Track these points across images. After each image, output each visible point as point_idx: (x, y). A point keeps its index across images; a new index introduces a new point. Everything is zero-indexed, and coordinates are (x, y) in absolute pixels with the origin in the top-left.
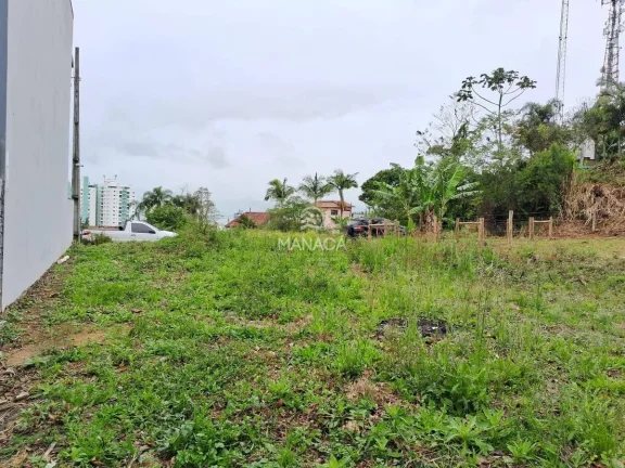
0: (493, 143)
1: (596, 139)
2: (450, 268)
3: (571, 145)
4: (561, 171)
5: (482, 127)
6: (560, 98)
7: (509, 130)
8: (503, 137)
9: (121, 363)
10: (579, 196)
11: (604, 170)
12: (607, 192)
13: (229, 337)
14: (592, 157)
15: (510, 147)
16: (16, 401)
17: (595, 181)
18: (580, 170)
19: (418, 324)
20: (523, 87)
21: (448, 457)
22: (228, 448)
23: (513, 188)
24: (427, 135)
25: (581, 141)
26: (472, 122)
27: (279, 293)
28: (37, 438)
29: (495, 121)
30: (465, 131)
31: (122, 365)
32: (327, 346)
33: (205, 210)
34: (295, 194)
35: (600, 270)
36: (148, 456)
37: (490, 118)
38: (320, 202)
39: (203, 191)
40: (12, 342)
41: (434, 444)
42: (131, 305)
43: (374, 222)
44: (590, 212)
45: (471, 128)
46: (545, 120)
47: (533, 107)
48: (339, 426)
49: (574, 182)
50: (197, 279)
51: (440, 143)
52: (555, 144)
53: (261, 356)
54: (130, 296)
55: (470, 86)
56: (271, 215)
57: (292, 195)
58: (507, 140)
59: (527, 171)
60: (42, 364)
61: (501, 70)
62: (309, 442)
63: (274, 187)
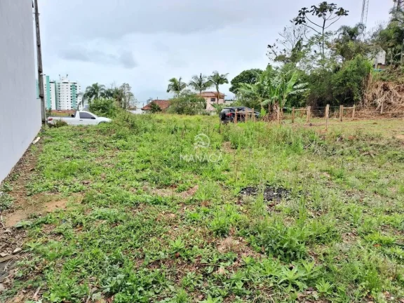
0: (318, 54)
1: (386, 51)
2: (287, 145)
3: (369, 55)
4: (362, 74)
5: (311, 43)
6: (364, 23)
7: (329, 45)
8: (325, 50)
9: (77, 225)
10: (373, 91)
11: (391, 72)
12: (391, 88)
13: (145, 203)
14: (383, 63)
15: (329, 57)
16: (14, 254)
17: (384, 80)
18: (375, 73)
19: (265, 191)
20: (339, 15)
21: (280, 293)
22: (146, 290)
23: (330, 85)
24: (274, 48)
25: (377, 53)
26: (305, 39)
27: (177, 167)
28: (29, 283)
29: (320, 39)
30: (300, 45)
31: (78, 226)
32: (207, 209)
33: (127, 98)
34: (187, 88)
35: (383, 147)
36: (98, 296)
37: (317, 37)
38: (204, 93)
39: (126, 86)
40: (8, 208)
41: (271, 285)
42: (82, 178)
43: (239, 110)
44: (380, 101)
45: (304, 43)
46: (353, 38)
47: (345, 28)
48: (214, 271)
49: (370, 81)
50: (124, 156)
51: (283, 54)
52: (359, 55)
53: (165, 218)
54: (81, 171)
55: (304, 14)
56: (171, 102)
57: (185, 89)
58: (327, 52)
59: (340, 73)
60: (27, 226)
61: (325, 3)
62: (195, 284)
63: (173, 83)
